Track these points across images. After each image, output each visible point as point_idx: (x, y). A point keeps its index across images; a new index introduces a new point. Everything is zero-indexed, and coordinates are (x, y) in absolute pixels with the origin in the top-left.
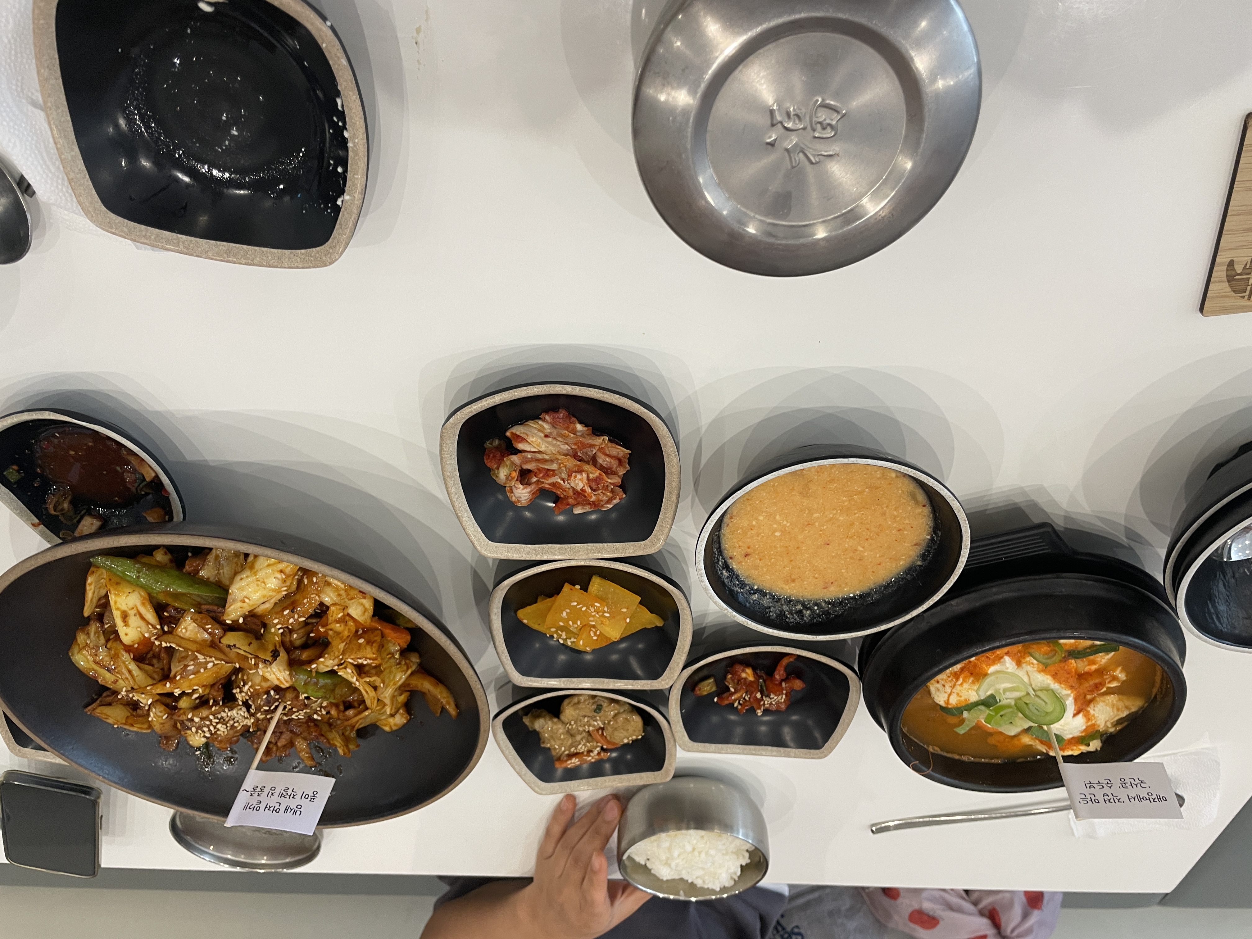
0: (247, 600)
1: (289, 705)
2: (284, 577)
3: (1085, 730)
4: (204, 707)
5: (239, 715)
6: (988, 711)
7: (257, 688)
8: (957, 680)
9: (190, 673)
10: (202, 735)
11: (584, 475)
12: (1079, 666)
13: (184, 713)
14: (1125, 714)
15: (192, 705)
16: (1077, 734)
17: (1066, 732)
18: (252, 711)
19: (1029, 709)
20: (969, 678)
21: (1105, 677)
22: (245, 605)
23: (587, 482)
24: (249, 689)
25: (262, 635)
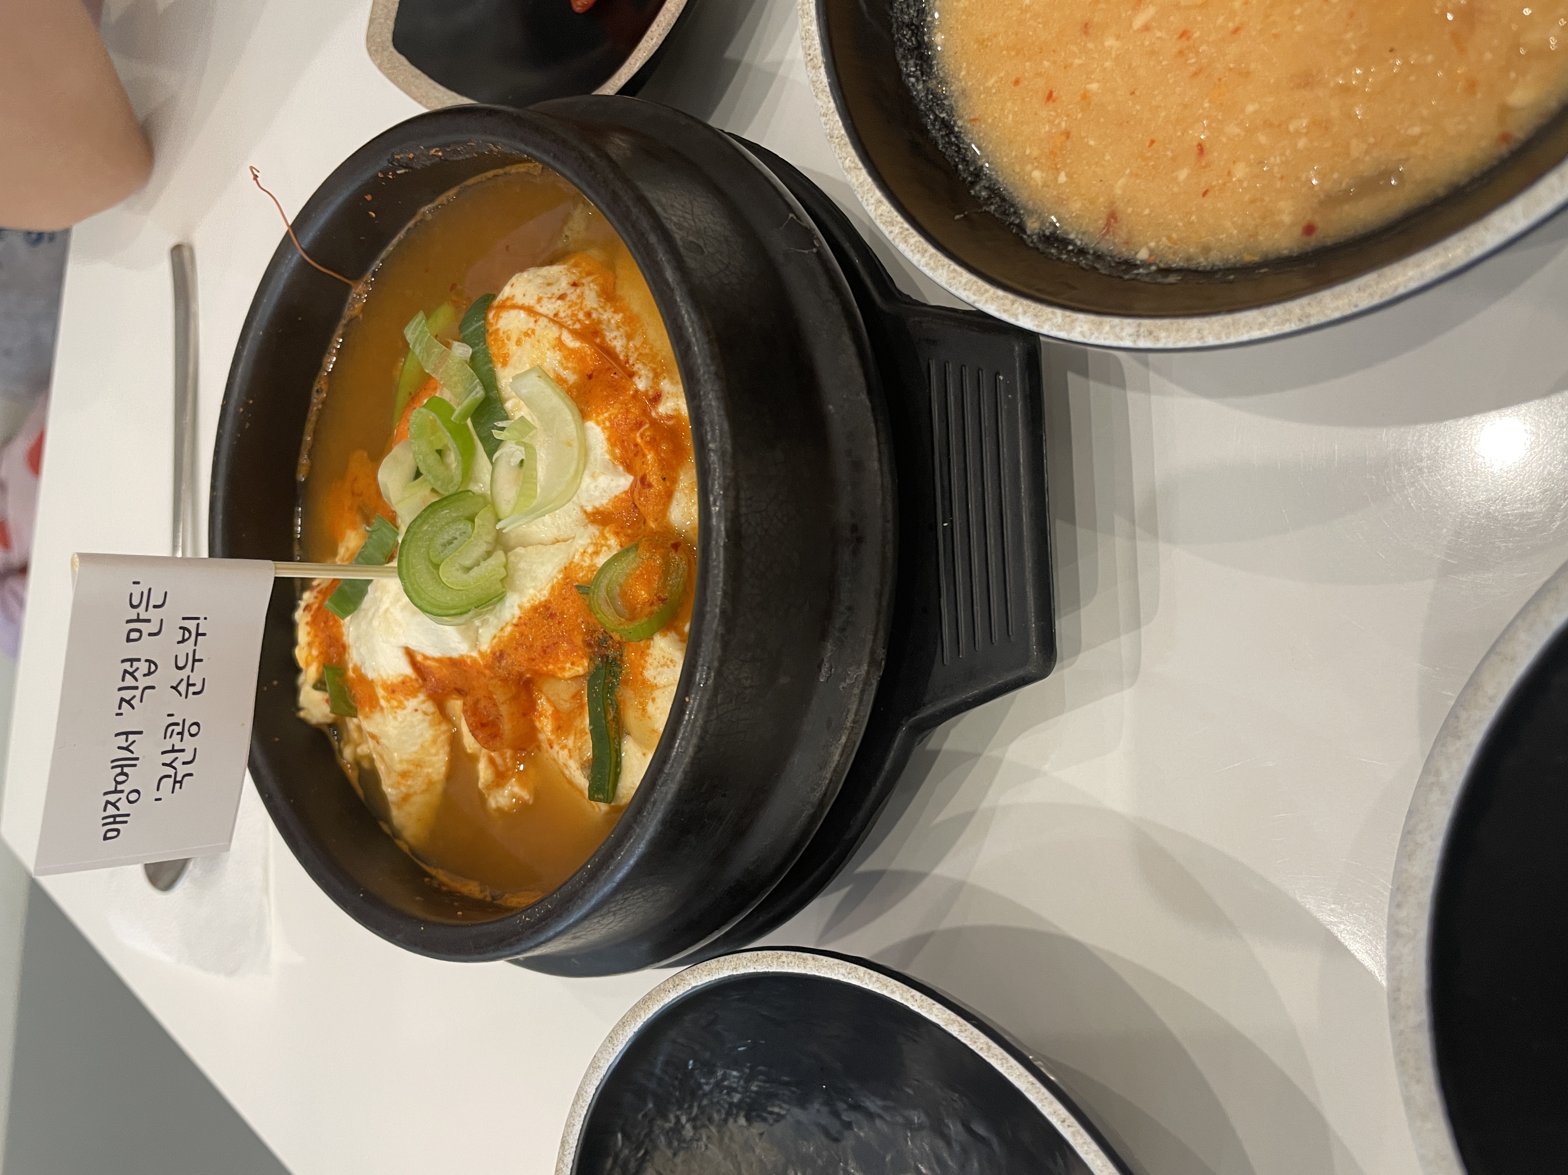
3: (362, 679)
6: (458, 410)
8: (575, 334)
12: (562, 685)
14: (390, 789)
16: (355, 657)
17: (364, 626)
19: (455, 520)
20: (574, 370)
21: (509, 753)
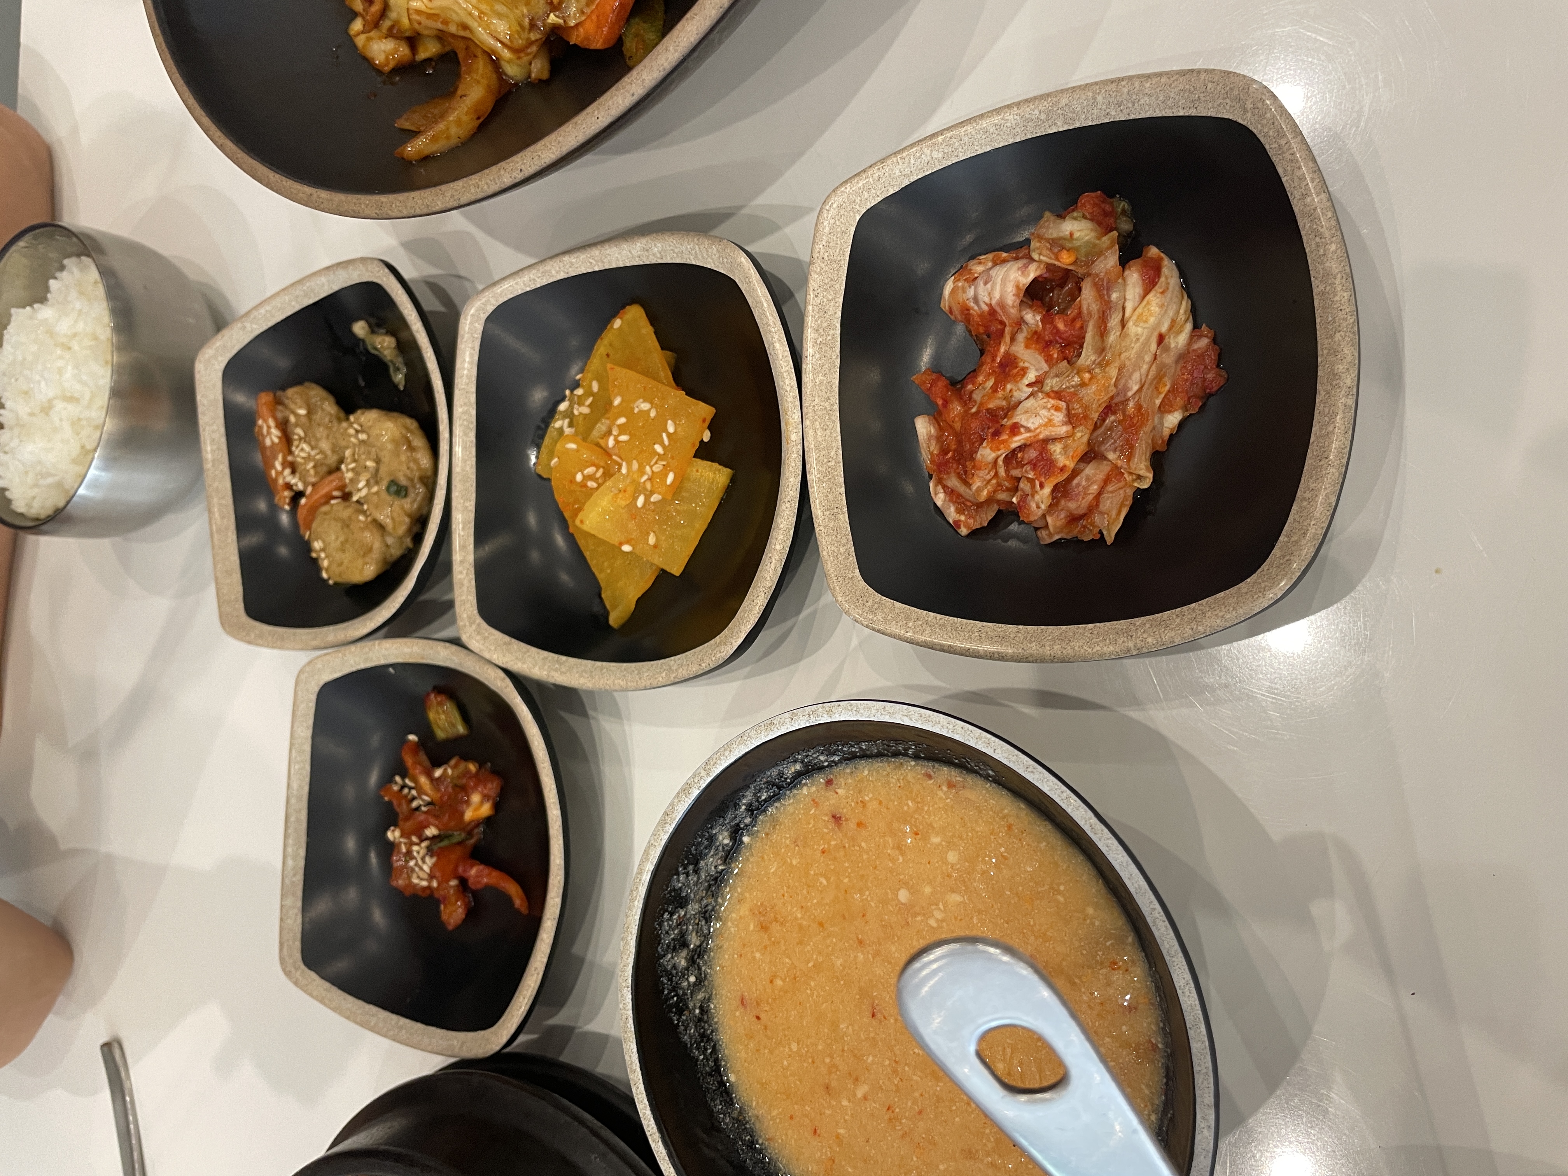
11: (1064, 430)
23: (1041, 436)
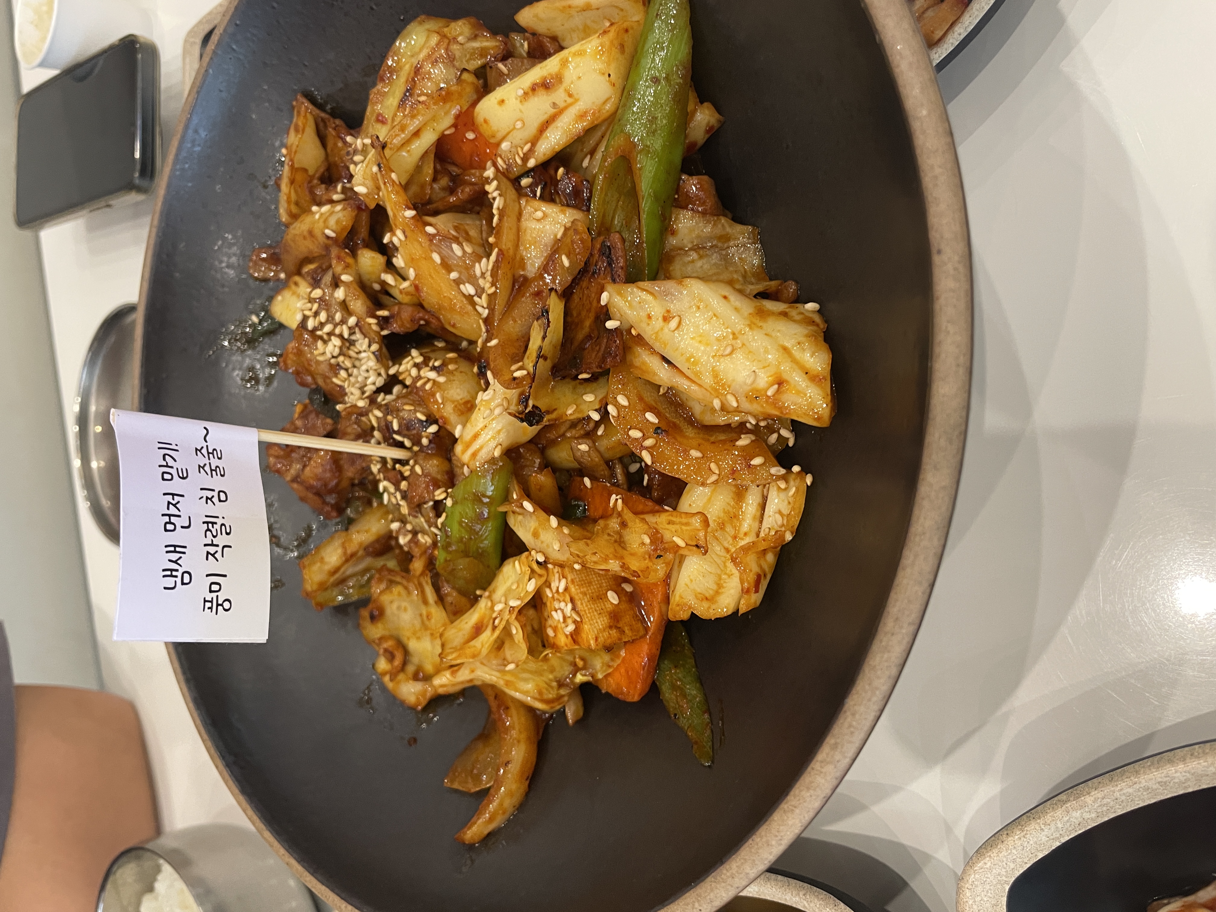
0: (673, 324)
1: (412, 470)
2: (769, 393)
4: (369, 303)
5: (366, 375)
7: (438, 396)
9: (446, 251)
10: (307, 313)
13: (347, 266)
15: (365, 278)
18: (379, 399)
22: (658, 323)
24: (429, 380)
25: (576, 378)
